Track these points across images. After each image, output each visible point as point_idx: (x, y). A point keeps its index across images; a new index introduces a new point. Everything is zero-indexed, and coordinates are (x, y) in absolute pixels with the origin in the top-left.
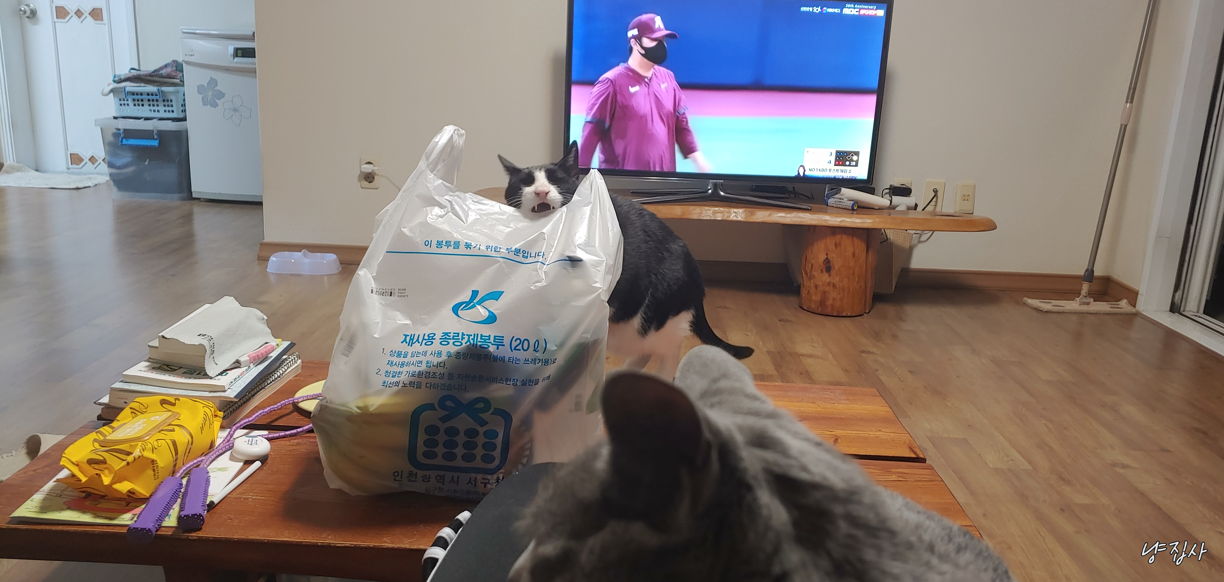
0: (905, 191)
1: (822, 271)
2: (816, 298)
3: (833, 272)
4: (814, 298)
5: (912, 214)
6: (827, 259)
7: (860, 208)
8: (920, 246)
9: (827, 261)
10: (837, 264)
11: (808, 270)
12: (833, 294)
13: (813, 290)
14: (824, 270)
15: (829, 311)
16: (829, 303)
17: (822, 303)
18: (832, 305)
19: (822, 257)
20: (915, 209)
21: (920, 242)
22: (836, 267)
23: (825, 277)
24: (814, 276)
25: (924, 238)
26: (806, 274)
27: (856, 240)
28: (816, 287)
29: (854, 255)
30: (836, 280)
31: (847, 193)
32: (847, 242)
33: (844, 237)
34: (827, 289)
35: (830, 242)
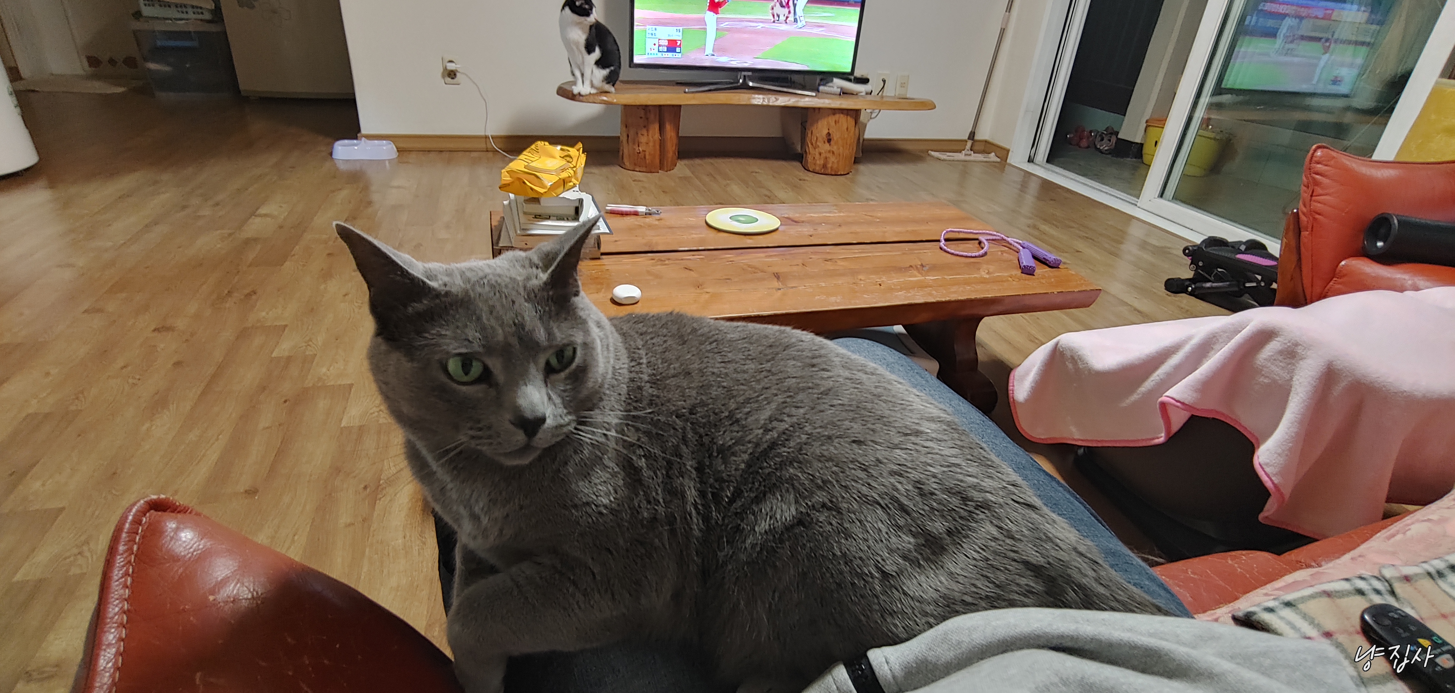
0: (864, 81)
1: (824, 142)
2: (820, 162)
3: (832, 142)
4: (818, 162)
5: (869, 97)
6: (829, 133)
7: (844, 93)
8: (871, 121)
9: (829, 134)
10: (835, 136)
11: (814, 142)
12: (832, 159)
13: (817, 156)
14: (826, 141)
15: (829, 171)
16: (829, 165)
17: (825, 166)
18: (832, 167)
19: (826, 132)
20: (871, 94)
21: (871, 118)
22: (835, 139)
23: (827, 146)
24: (818, 147)
25: (874, 115)
26: (812, 144)
27: (849, 118)
28: (820, 154)
29: (847, 129)
30: (835, 148)
31: (837, 82)
32: (842, 118)
33: (842, 115)
34: (828, 155)
35: (831, 119)
